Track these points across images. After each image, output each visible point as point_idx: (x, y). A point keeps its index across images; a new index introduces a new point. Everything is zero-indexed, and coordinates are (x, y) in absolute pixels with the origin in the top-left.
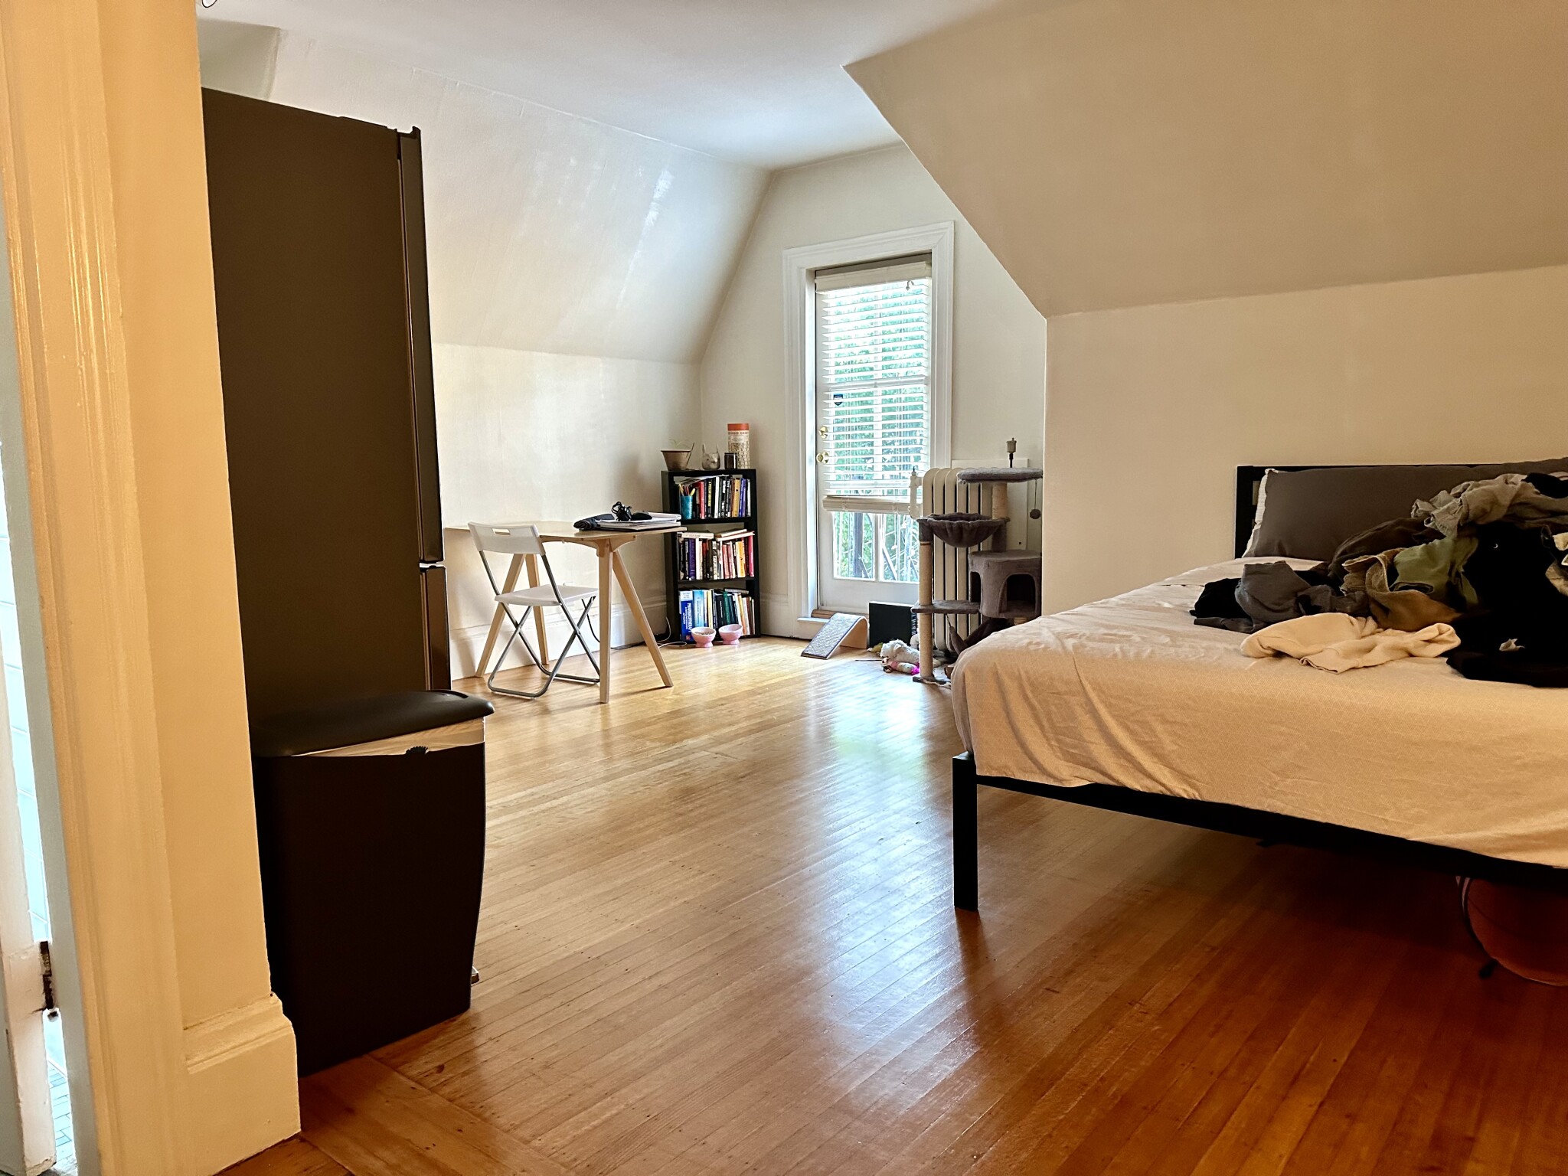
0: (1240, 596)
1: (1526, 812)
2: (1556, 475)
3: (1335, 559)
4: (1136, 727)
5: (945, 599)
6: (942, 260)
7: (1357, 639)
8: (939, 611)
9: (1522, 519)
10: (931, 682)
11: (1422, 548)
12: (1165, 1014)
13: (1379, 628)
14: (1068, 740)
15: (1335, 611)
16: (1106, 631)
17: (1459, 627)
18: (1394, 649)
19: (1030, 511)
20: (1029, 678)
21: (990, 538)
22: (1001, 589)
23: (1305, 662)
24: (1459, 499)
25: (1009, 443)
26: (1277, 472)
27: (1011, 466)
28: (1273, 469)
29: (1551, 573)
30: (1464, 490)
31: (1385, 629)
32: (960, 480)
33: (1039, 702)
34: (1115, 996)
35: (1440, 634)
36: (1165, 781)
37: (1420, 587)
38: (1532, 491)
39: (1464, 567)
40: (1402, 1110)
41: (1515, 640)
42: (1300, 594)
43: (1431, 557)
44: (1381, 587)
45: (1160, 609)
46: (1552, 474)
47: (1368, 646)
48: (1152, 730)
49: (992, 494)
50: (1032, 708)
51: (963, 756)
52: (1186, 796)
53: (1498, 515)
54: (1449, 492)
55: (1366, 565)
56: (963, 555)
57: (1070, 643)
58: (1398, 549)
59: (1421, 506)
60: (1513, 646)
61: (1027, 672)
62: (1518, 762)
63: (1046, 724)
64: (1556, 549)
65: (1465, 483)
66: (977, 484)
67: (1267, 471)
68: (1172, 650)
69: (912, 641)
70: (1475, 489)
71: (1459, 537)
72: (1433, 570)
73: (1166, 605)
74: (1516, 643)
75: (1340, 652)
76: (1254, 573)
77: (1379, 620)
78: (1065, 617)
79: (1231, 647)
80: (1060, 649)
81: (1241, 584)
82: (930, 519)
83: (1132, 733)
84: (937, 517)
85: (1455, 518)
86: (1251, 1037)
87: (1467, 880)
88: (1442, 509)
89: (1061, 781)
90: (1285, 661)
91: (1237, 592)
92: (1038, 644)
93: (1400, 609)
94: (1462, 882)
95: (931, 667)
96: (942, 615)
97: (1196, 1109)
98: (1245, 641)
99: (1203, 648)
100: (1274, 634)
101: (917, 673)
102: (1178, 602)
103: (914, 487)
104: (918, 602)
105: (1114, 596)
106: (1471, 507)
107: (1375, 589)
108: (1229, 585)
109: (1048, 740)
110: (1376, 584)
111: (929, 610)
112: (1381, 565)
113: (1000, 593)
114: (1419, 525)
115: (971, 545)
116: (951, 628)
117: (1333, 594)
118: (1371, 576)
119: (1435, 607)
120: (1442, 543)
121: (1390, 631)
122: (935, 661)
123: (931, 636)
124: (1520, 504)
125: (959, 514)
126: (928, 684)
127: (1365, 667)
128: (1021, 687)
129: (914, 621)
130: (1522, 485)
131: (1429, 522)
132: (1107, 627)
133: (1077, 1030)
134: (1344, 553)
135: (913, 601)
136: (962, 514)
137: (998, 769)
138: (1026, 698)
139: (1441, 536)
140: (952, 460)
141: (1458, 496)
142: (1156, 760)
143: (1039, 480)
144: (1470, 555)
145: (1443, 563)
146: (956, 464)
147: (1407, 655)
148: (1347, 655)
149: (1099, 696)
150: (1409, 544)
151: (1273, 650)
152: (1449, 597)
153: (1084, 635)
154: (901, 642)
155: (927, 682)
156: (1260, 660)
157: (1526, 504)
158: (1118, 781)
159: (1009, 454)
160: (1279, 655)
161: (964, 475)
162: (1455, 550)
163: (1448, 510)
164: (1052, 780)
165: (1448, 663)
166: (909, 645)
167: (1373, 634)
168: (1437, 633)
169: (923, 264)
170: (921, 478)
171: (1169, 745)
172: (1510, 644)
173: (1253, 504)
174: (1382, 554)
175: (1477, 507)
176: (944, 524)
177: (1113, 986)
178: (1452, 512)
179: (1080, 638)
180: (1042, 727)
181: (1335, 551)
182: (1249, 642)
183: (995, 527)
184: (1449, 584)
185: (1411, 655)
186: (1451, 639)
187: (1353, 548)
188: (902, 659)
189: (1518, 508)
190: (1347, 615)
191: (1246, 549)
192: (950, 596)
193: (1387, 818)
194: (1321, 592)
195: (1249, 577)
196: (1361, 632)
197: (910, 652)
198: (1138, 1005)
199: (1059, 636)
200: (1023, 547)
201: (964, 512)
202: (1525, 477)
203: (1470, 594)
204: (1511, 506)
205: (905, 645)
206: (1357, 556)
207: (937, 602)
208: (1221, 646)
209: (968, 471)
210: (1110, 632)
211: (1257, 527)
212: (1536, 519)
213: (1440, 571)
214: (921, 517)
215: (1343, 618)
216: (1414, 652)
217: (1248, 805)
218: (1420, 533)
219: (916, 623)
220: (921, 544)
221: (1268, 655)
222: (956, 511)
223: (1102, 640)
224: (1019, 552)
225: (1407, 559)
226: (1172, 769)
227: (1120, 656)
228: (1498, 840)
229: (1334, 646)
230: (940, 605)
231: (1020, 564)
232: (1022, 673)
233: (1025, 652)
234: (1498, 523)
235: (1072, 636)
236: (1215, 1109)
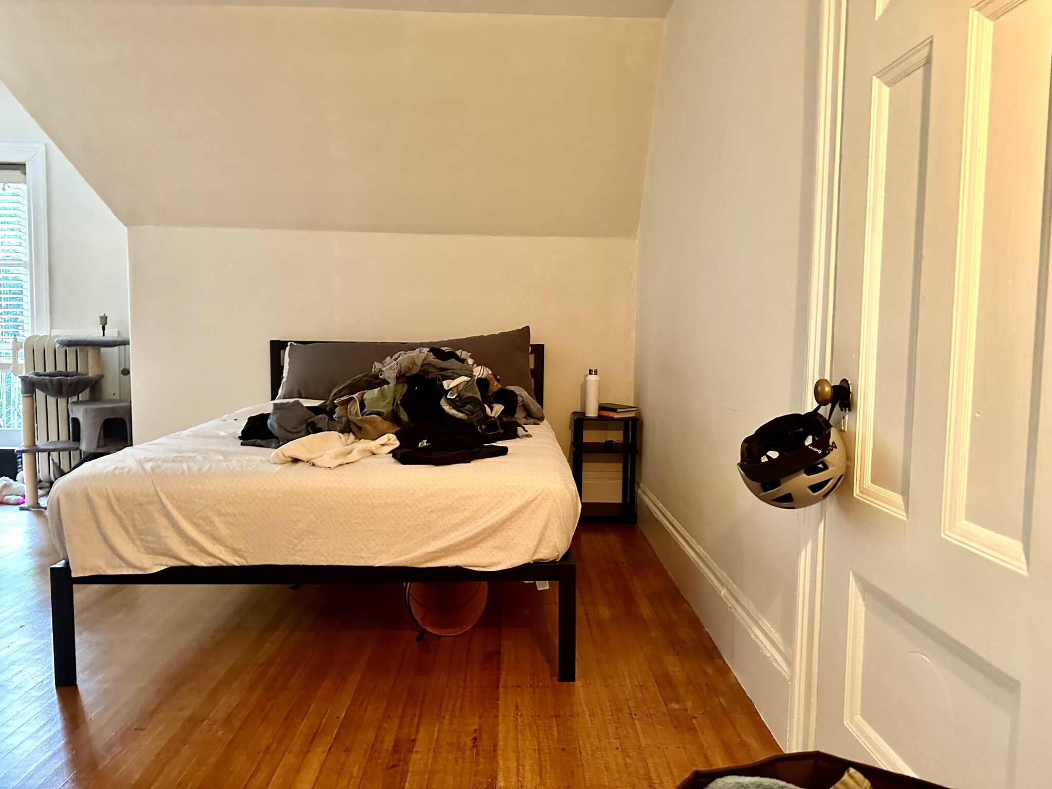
0: (271, 424)
1: (434, 538)
2: (443, 349)
3: (330, 399)
4: (201, 522)
5: (48, 440)
6: (35, 171)
7: (343, 446)
8: (43, 451)
9: (428, 373)
10: (37, 508)
11: (378, 391)
12: (227, 720)
13: (356, 439)
14: (149, 538)
15: (330, 430)
16: (177, 455)
17: (399, 435)
18: (364, 451)
19: (121, 369)
20: (115, 496)
21: (87, 391)
22: (98, 430)
23: (311, 464)
24: (396, 362)
25: (101, 317)
26: (295, 344)
27: (104, 335)
28: (293, 343)
29: (443, 402)
30: (399, 356)
31: (360, 439)
32: (58, 345)
33: (125, 513)
34: (190, 719)
35: (389, 440)
36: (222, 557)
37: (378, 414)
38: (432, 357)
39: (400, 401)
40: (377, 736)
41: (426, 440)
42: (309, 421)
43: (383, 395)
44: (357, 414)
45: (218, 437)
46: (442, 348)
47: (349, 450)
48: (212, 522)
49: (87, 356)
50: (119, 518)
51: (60, 565)
52: (236, 564)
53: (416, 370)
54: (392, 358)
55: (348, 401)
56: (65, 404)
57: (148, 466)
58: (366, 391)
59: (377, 365)
60: (425, 444)
61: (113, 491)
62: (429, 510)
63: (131, 529)
64: (444, 389)
65: (400, 353)
66: (74, 349)
67: (289, 344)
68: (225, 464)
69: (19, 477)
70: (404, 356)
71: (397, 383)
72: (384, 403)
73: (223, 434)
74: (427, 442)
75: (333, 455)
76: (279, 409)
77: (356, 434)
78: (149, 447)
79: (264, 459)
80: (141, 471)
81: (271, 417)
82: (31, 376)
83: (197, 526)
84: (38, 375)
85: (394, 372)
86: (286, 718)
87: (409, 584)
88: (388, 367)
89: (144, 570)
90: (300, 465)
91: (269, 422)
92: (123, 468)
93: (368, 427)
94: (406, 585)
95: (37, 497)
96: (46, 454)
97: (249, 780)
98: (273, 453)
99: (246, 460)
100: (293, 448)
101: (23, 503)
102: (231, 431)
103: (15, 350)
104: (23, 444)
105: (185, 430)
106: (402, 366)
107: (353, 415)
108: (264, 417)
109: (132, 540)
110: (354, 413)
111: (33, 450)
112: (356, 401)
113: (98, 432)
114: (376, 377)
115: (71, 396)
116: (54, 463)
117: (329, 420)
118: (351, 408)
119: (386, 425)
120: (388, 387)
121: (362, 440)
122: (40, 492)
123: (35, 472)
124: (427, 364)
125: (59, 372)
126: (34, 511)
127: (347, 463)
128: (110, 503)
129: (20, 460)
130: (427, 354)
131: (381, 375)
132: (177, 451)
133: (160, 754)
134: (335, 395)
135: (18, 443)
136: (61, 372)
137: (91, 570)
138: (113, 511)
139: (388, 383)
140: (51, 329)
141: (396, 360)
142: (215, 542)
143: (127, 346)
144: (403, 393)
145: (389, 399)
146: (55, 332)
147: (371, 454)
148: (336, 457)
149: (172, 502)
150: (371, 387)
151: (292, 458)
152: (394, 418)
153: (160, 459)
154: (7, 478)
155: (33, 509)
156: (283, 465)
157: (428, 364)
158: (188, 563)
159: (101, 326)
160: (295, 461)
161: (62, 341)
162: (395, 391)
163: (391, 368)
164: (137, 570)
165: (393, 456)
166: (15, 480)
167: (353, 443)
168: (387, 440)
169: (17, 173)
170: (22, 343)
171: (224, 531)
172: (423, 443)
173: (282, 364)
174: (357, 394)
175: (405, 366)
176: (45, 379)
177: (187, 713)
178: (393, 369)
179: (157, 461)
180: (127, 532)
181: (331, 392)
182: (277, 454)
183: (92, 381)
184: (393, 410)
185: (374, 454)
186: (394, 443)
187: (340, 391)
188: (9, 493)
189: (426, 367)
190: (337, 432)
191: (277, 394)
192: (53, 437)
193: (363, 555)
194: (322, 419)
195: (276, 411)
196: (346, 442)
197: (16, 487)
198: (206, 721)
199: (140, 462)
200: (117, 397)
201: (63, 369)
202: (428, 349)
203: (404, 416)
204: (422, 366)
205: (11, 481)
206: (342, 396)
207: (41, 443)
208: (258, 458)
209: (65, 338)
210: (180, 455)
211: (284, 380)
212: (434, 372)
213: (388, 403)
214: (24, 374)
215: (335, 434)
216: (375, 452)
217: (278, 563)
218: (377, 381)
219: (22, 461)
220: (23, 397)
221: (288, 462)
222: (56, 369)
223: (174, 461)
224: (113, 401)
225: (370, 397)
226: (226, 546)
227: (187, 471)
228: (421, 557)
229: (329, 452)
230: (44, 445)
231: (113, 410)
232: (109, 491)
233: (112, 475)
234: (416, 375)
235: (150, 460)
236: (262, 776)
